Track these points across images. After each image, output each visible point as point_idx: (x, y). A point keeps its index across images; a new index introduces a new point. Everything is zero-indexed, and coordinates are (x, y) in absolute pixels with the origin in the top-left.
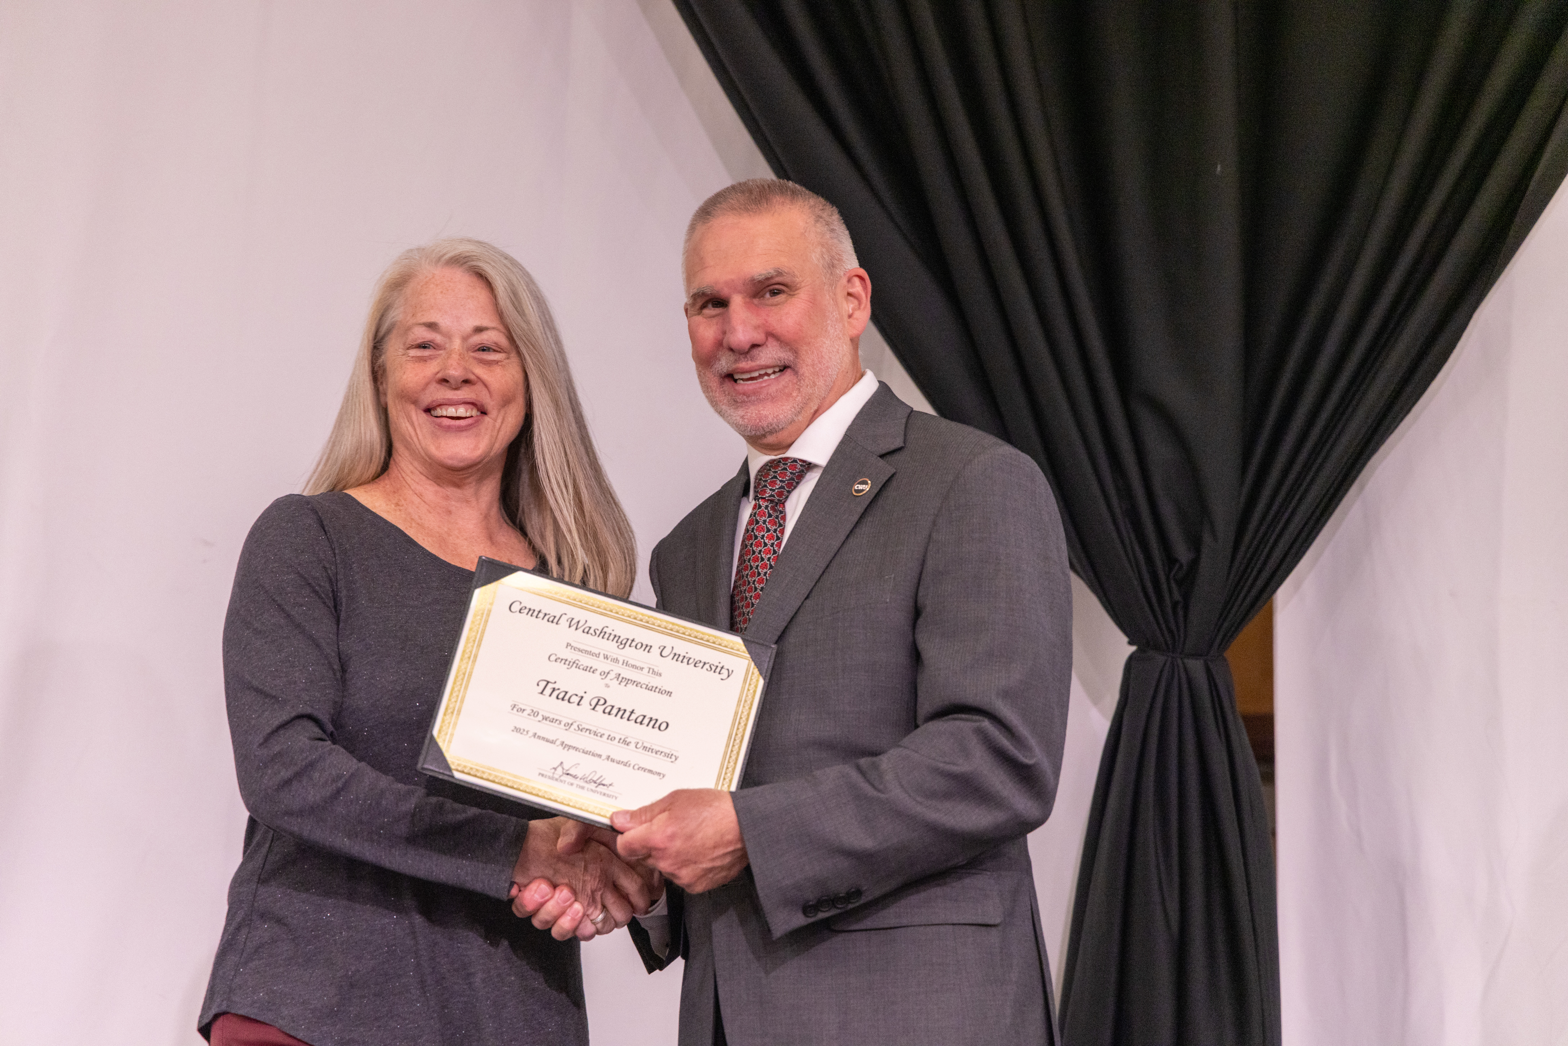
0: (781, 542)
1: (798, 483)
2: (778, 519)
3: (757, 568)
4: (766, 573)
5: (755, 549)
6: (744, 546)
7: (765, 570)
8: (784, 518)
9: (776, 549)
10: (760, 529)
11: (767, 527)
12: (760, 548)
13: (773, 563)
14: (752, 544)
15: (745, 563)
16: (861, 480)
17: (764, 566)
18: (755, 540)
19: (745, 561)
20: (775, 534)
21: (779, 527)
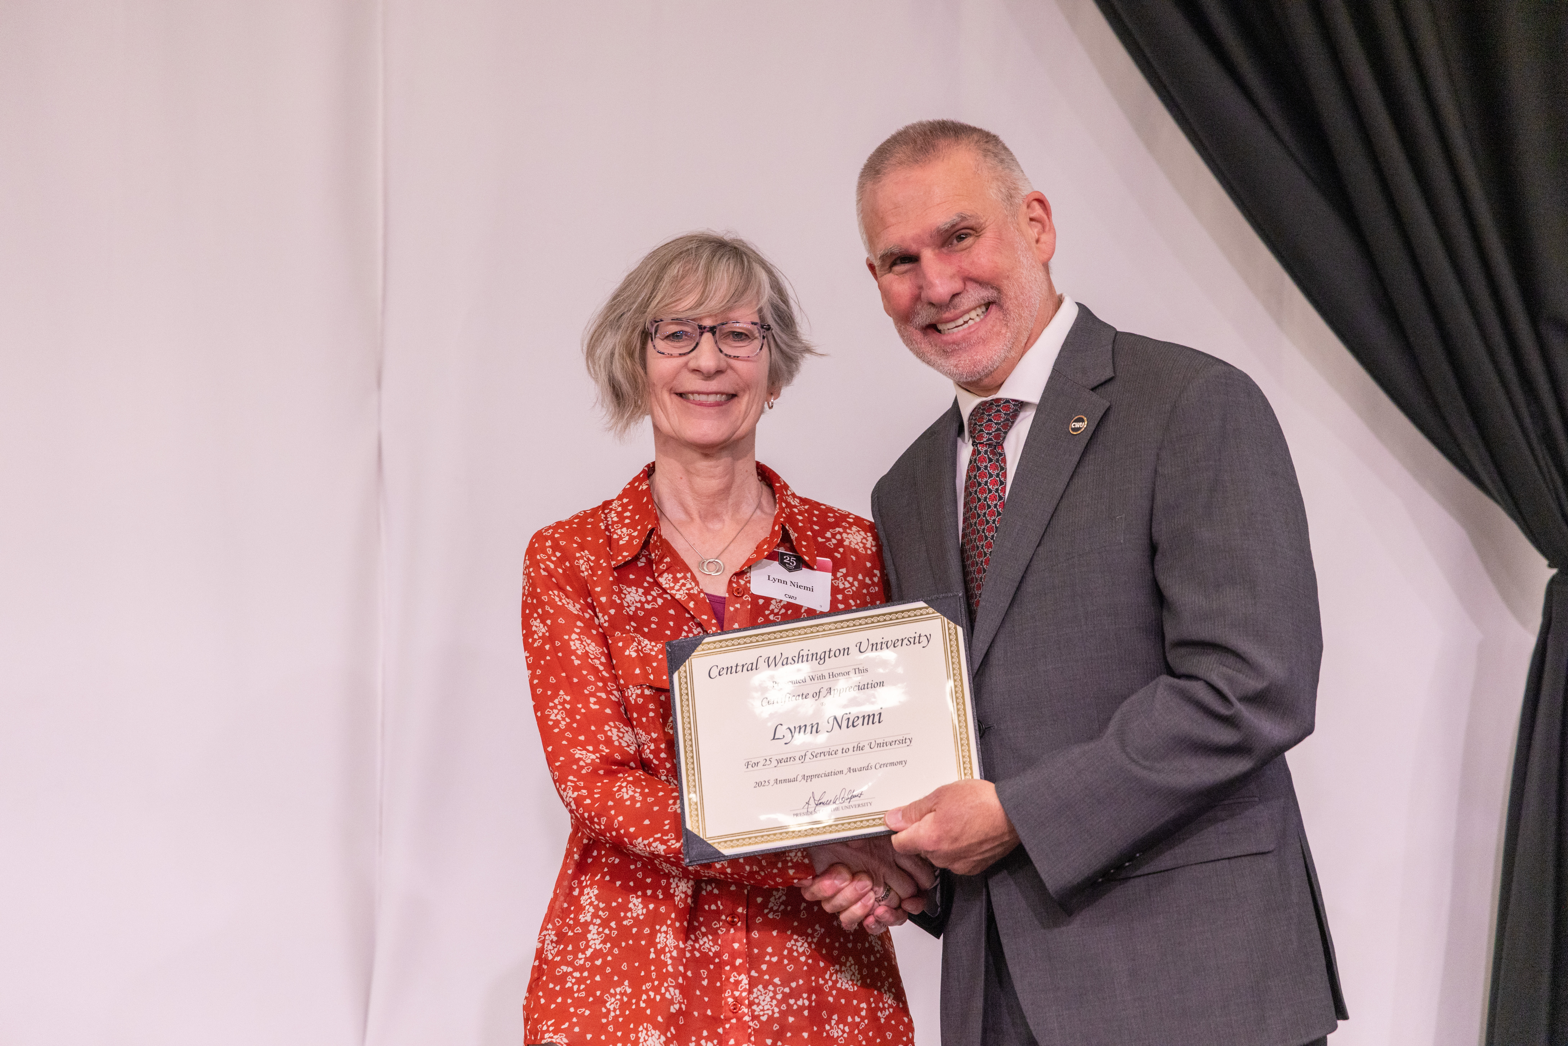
0: (1005, 487)
1: (1013, 423)
2: (998, 462)
3: (984, 516)
4: (994, 521)
5: (980, 496)
6: (968, 494)
7: (993, 518)
8: (1004, 460)
9: (1001, 494)
10: (982, 475)
11: (989, 473)
12: (985, 495)
13: (1000, 510)
14: (976, 491)
15: (971, 511)
16: (1076, 418)
17: (992, 514)
18: (978, 487)
19: (971, 509)
20: (998, 479)
21: (1001, 471)
